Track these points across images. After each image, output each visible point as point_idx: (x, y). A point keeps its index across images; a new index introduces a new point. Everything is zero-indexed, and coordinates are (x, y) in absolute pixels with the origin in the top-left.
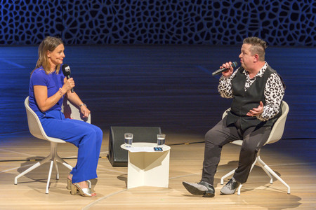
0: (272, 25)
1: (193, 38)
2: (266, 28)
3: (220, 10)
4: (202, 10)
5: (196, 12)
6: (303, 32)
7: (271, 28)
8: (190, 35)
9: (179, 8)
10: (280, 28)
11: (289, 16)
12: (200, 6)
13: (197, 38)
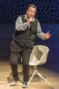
0: (42, 14)
1: (9, 20)
2: (40, 15)
3: (20, 8)
4: (13, 8)
5: (11, 9)
6: (55, 17)
7: (42, 15)
8: (8, 19)
9: (3, 7)
10: (46, 15)
11: (49, 11)
12: (12, 6)
13: (11, 20)
